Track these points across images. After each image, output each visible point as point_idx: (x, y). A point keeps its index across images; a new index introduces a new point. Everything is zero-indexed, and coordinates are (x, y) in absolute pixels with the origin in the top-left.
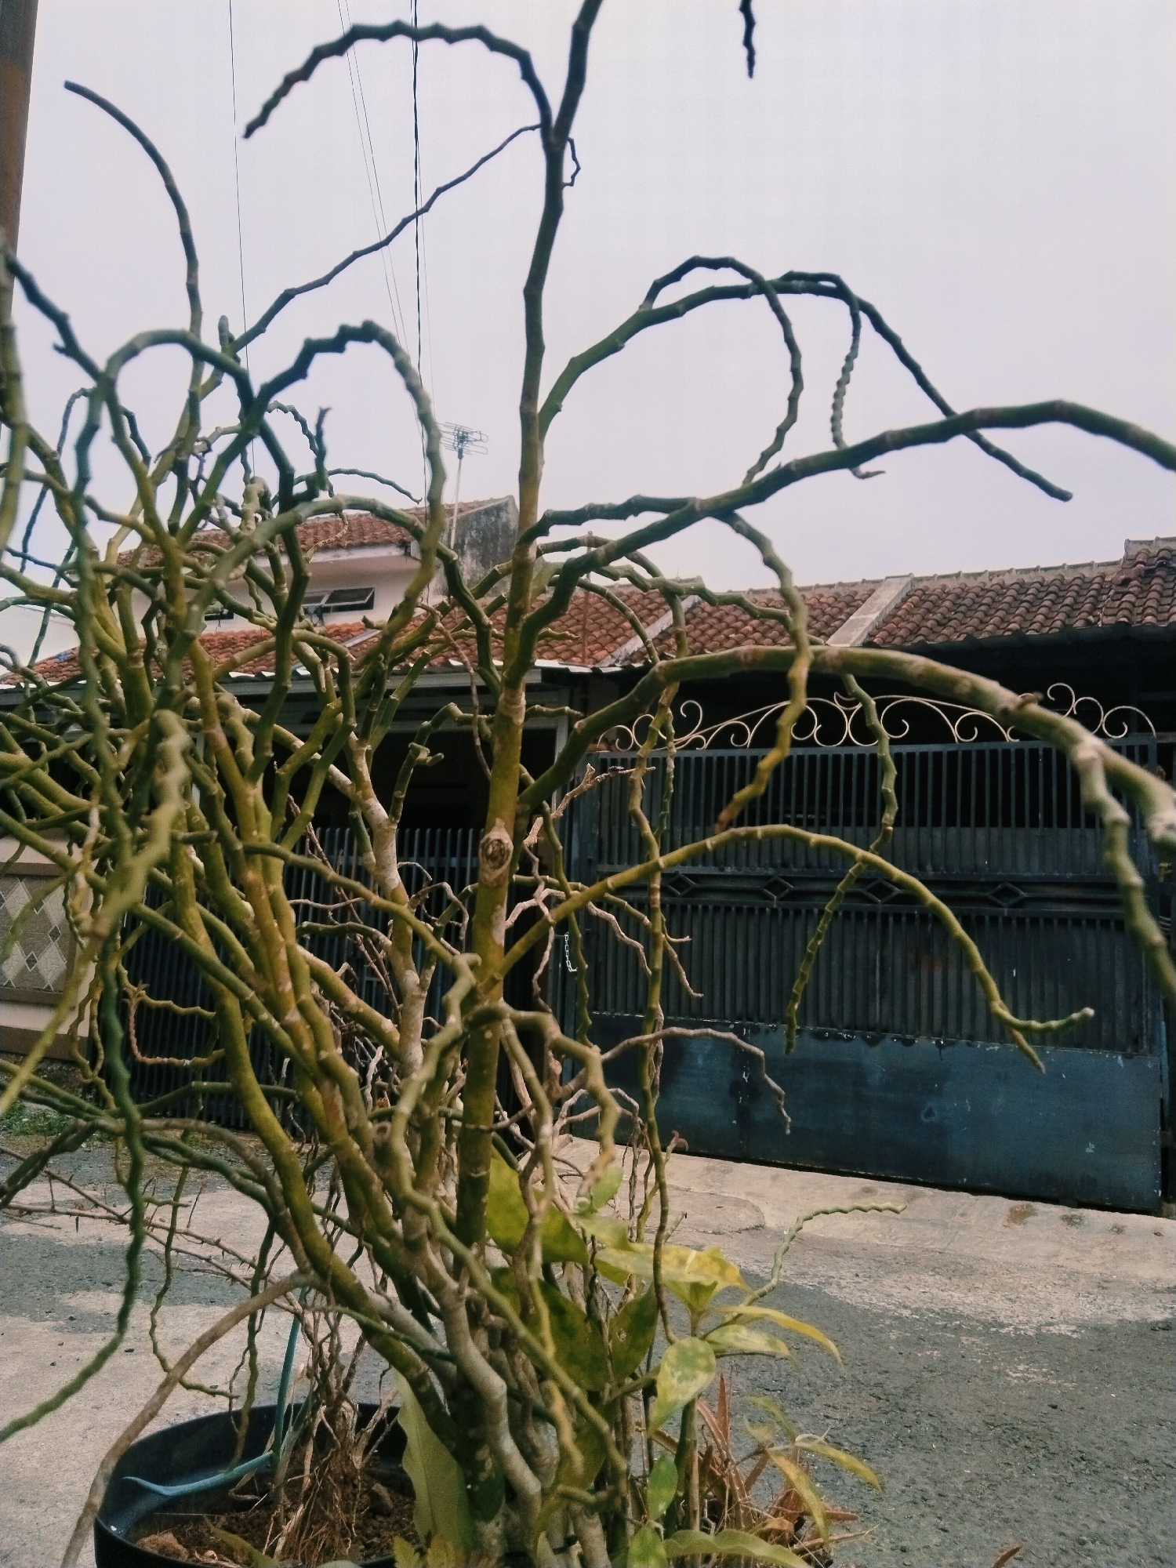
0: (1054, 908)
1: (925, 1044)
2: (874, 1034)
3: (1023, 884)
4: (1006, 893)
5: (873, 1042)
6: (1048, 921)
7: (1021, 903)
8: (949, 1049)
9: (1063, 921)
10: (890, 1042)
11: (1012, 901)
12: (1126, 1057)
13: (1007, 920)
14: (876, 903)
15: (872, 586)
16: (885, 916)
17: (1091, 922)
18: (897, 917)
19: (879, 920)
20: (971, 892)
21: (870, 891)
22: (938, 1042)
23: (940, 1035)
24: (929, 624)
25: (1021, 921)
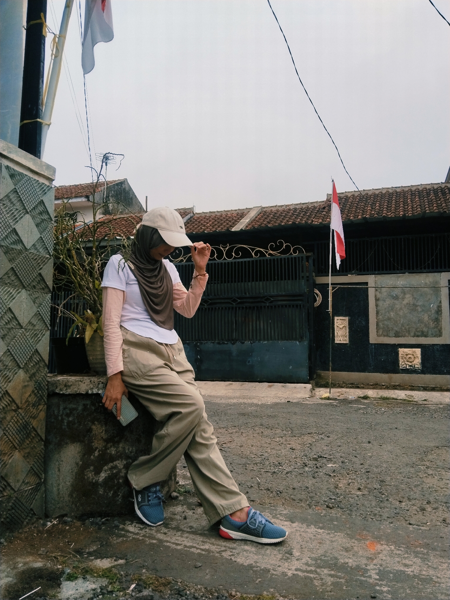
0: (280, 303)
1: (248, 343)
2: (233, 341)
3: (272, 296)
4: (267, 299)
5: (233, 344)
6: (279, 306)
7: (272, 302)
8: (254, 344)
9: (282, 306)
10: (238, 343)
11: (269, 301)
12: (299, 342)
13: (268, 307)
14: (233, 304)
15: (248, 210)
16: (236, 308)
17: (290, 306)
18: (239, 308)
19: (234, 309)
20: (259, 300)
21: (232, 301)
22: (251, 342)
23: (251, 340)
24: (265, 223)
25: (271, 307)
